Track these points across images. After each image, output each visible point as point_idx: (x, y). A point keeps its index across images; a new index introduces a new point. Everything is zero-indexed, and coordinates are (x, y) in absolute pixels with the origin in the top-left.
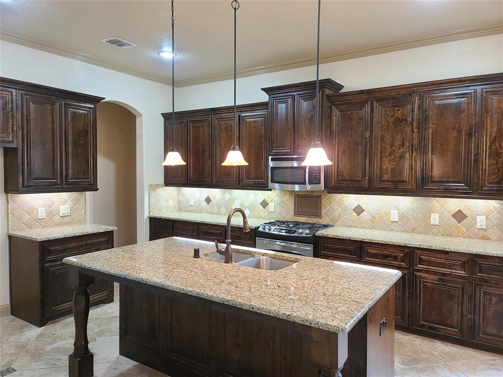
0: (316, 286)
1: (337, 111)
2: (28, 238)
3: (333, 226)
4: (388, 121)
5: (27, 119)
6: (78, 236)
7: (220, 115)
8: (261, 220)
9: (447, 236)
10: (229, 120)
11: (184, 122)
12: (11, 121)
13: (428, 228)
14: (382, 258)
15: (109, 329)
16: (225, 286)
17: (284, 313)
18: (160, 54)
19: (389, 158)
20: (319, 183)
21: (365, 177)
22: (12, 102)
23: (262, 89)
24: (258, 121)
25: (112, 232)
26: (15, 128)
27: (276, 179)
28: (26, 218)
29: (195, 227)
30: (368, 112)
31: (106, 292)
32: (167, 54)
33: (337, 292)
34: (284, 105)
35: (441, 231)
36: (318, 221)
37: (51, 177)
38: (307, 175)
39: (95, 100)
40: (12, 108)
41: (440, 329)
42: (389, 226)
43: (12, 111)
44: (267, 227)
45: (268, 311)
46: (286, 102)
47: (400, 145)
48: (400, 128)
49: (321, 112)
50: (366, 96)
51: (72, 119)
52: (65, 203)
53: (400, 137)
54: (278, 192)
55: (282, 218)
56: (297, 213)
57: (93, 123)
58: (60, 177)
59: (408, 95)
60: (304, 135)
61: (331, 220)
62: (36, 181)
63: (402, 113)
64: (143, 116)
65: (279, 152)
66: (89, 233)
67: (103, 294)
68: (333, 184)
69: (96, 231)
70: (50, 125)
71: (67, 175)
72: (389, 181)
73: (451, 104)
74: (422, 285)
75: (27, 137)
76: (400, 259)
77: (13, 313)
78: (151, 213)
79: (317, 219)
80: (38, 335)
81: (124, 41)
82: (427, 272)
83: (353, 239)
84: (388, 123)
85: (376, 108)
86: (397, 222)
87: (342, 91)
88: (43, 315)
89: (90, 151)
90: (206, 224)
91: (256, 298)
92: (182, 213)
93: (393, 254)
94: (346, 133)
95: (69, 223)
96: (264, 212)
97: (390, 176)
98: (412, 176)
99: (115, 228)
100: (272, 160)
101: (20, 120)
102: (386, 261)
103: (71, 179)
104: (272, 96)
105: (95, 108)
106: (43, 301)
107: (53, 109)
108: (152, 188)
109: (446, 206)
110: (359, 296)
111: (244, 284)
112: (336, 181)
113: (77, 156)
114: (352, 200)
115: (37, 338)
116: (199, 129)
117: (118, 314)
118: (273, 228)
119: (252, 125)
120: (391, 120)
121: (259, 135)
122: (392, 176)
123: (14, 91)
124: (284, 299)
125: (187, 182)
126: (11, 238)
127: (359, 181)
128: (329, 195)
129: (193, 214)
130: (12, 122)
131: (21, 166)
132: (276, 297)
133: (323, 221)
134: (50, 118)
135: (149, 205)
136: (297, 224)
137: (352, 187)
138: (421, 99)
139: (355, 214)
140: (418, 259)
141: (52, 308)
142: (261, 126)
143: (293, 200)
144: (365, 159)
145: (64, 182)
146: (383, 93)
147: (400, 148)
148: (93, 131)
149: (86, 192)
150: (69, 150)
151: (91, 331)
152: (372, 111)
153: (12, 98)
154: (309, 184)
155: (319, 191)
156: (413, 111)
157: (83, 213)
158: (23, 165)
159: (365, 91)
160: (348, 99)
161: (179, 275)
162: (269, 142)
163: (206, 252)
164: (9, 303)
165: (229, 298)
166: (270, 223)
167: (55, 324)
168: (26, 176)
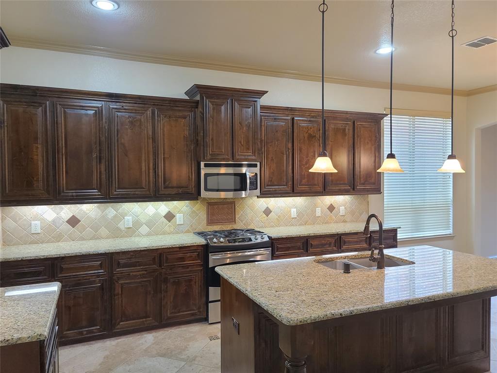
4: (304, 136)
9: (325, 223)
20: (257, 189)
21: (289, 182)
30: (290, 126)
35: (322, 220)
38: (248, 182)
42: (290, 222)
47: (312, 156)
48: (312, 142)
56: (210, 222)
63: (313, 130)
68: (264, 189)
79: (231, 226)
85: (296, 124)
86: (295, 218)
100: (206, 165)
109: (324, 202)
112: (266, 186)
114: (261, 203)
119: (173, 123)
121: (182, 136)
128: (242, 201)
133: (237, 227)
139: (264, 215)
143: (205, 208)
147: (312, 159)
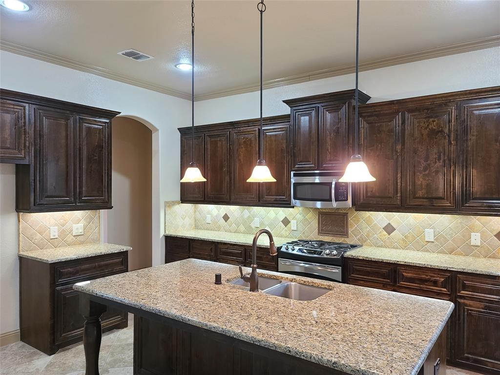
0: (359, 321)
1: (365, 123)
2: (39, 260)
3: (362, 246)
4: (421, 133)
5: (40, 135)
6: (91, 257)
7: (238, 129)
8: (283, 239)
9: (490, 257)
10: (249, 134)
11: (201, 136)
12: (23, 136)
13: (469, 250)
14: (419, 283)
15: (123, 359)
16: (253, 320)
17: (330, 359)
18: (177, 66)
19: (423, 173)
20: (347, 200)
21: (397, 193)
22: (25, 117)
23: (284, 101)
24: (279, 135)
25: (127, 252)
26: (27, 144)
27: (299, 196)
28: (37, 237)
29: (213, 247)
30: (399, 123)
31: (119, 316)
32: (185, 66)
33: (386, 330)
34: (307, 118)
35: (483, 252)
36: (345, 241)
37: (64, 194)
38: (333, 191)
39: (110, 114)
40: (25, 123)
41: (487, 363)
42: (423, 246)
43: (25, 126)
44: (290, 247)
45: (309, 355)
46: (309, 115)
47: (436, 158)
48: (435, 140)
49: (347, 124)
50: (396, 107)
51: (87, 134)
52: (78, 221)
53: (435, 151)
54: (300, 209)
55: (305, 237)
56: (321, 232)
57: (108, 138)
58: (74, 195)
59: (443, 105)
60: (329, 149)
61: (359, 240)
62: (48, 199)
63: (437, 124)
64: (160, 131)
65: (302, 167)
66: (103, 254)
67: (117, 319)
68: (362, 201)
69: (110, 252)
70: (63, 141)
71: (80, 193)
72: (423, 198)
73: (492, 115)
74: (466, 313)
75: (39, 154)
76: (440, 284)
77: (22, 339)
78: (167, 231)
79: (343, 239)
80: (48, 365)
81: (141, 54)
82: (472, 298)
83: (387, 261)
84: (422, 135)
85: (408, 119)
86: (433, 242)
87: (368, 102)
88: (54, 341)
89: (105, 168)
90: (225, 244)
91: (292, 338)
92: (199, 231)
93: (433, 279)
94: (375, 146)
95: (82, 243)
96: (286, 231)
97: (425, 192)
98: (450, 193)
99: (129, 248)
100: (295, 175)
101: (33, 135)
102: (425, 286)
103: (84, 197)
104: (294, 108)
105: (111, 122)
106: (53, 327)
107: (67, 125)
108: (168, 205)
109: (488, 225)
110: (414, 336)
111: (274, 318)
112: (365, 198)
113: (91, 172)
114: (381, 218)
115: (46, 368)
116: (217, 143)
117: (132, 340)
118: (297, 248)
119: (273, 138)
120: (425, 132)
121: (280, 149)
122: (427, 193)
123: (27, 105)
124: (325, 339)
125: (205, 199)
126: (22, 260)
127: (391, 197)
128: (356, 213)
129: (210, 232)
130: (25, 137)
131: (33, 184)
132: (315, 337)
133: (350, 241)
134: (64, 134)
135: (165, 223)
136: (322, 244)
137: (382, 204)
138: (458, 108)
139: (385, 233)
140: (461, 285)
141: (63, 335)
142: (282, 139)
143: (317, 217)
144: (397, 174)
145: (77, 200)
146: (415, 103)
147: (436, 162)
148: (108, 146)
149: (100, 210)
150: (83, 167)
151: (104, 360)
152: (403, 122)
153: (25, 113)
154: (336, 201)
155: (345, 209)
156: (450, 121)
157: (97, 232)
158: (35, 183)
159: (395, 102)
160: (377, 110)
161: (201, 306)
162: (291, 156)
163: (228, 277)
164: (19, 328)
165: (260, 337)
166: (293, 243)
167: (66, 352)
168: (38, 193)
